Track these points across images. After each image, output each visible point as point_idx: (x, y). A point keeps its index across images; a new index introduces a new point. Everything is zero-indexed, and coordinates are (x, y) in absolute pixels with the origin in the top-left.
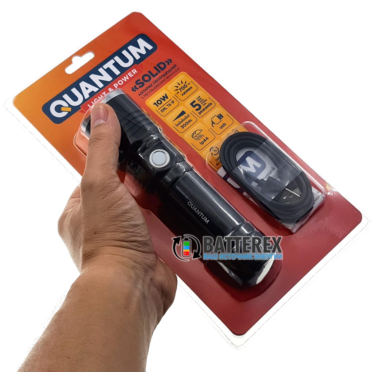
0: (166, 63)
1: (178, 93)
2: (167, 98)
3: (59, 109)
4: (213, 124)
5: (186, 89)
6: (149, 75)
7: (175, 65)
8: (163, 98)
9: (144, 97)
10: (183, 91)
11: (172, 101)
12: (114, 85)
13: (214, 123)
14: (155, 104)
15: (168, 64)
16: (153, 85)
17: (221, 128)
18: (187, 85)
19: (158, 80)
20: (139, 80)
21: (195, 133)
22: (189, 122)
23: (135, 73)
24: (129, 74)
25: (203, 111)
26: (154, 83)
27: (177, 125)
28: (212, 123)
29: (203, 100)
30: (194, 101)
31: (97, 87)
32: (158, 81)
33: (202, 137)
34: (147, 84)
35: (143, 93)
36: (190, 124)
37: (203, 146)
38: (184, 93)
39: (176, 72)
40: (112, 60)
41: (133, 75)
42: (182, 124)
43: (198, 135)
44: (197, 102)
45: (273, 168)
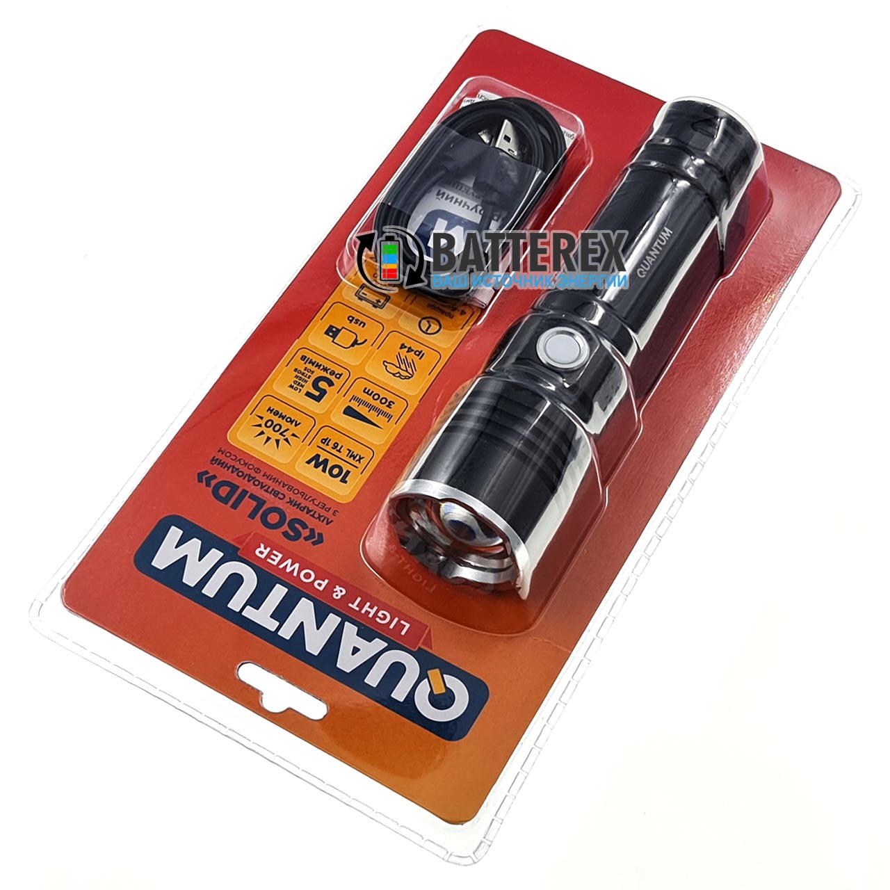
0: (213, 483)
1: (293, 435)
2: (318, 456)
3: (442, 700)
4: (358, 342)
5: (277, 420)
6: (263, 512)
7: (212, 460)
8: (322, 467)
9: (331, 512)
10: (285, 425)
11: (324, 443)
12: (321, 588)
13: (356, 340)
14: (343, 480)
15: (214, 477)
16: (290, 498)
17: (362, 324)
18: (265, 420)
19: (270, 490)
20: (285, 534)
21: (398, 375)
22: (370, 393)
23: (265, 549)
24: (275, 563)
25: (329, 372)
26: (282, 497)
27: (390, 417)
28: (356, 346)
29: (296, 377)
30: (308, 394)
31: (340, 627)
32: (273, 489)
33: (403, 357)
34: (292, 512)
35: (320, 516)
36: (376, 390)
37: (425, 350)
38: (291, 422)
39: (233, 453)
40: (244, 613)
41: (275, 552)
42: (384, 408)
43: (400, 368)
44: (309, 387)
45: (438, 194)
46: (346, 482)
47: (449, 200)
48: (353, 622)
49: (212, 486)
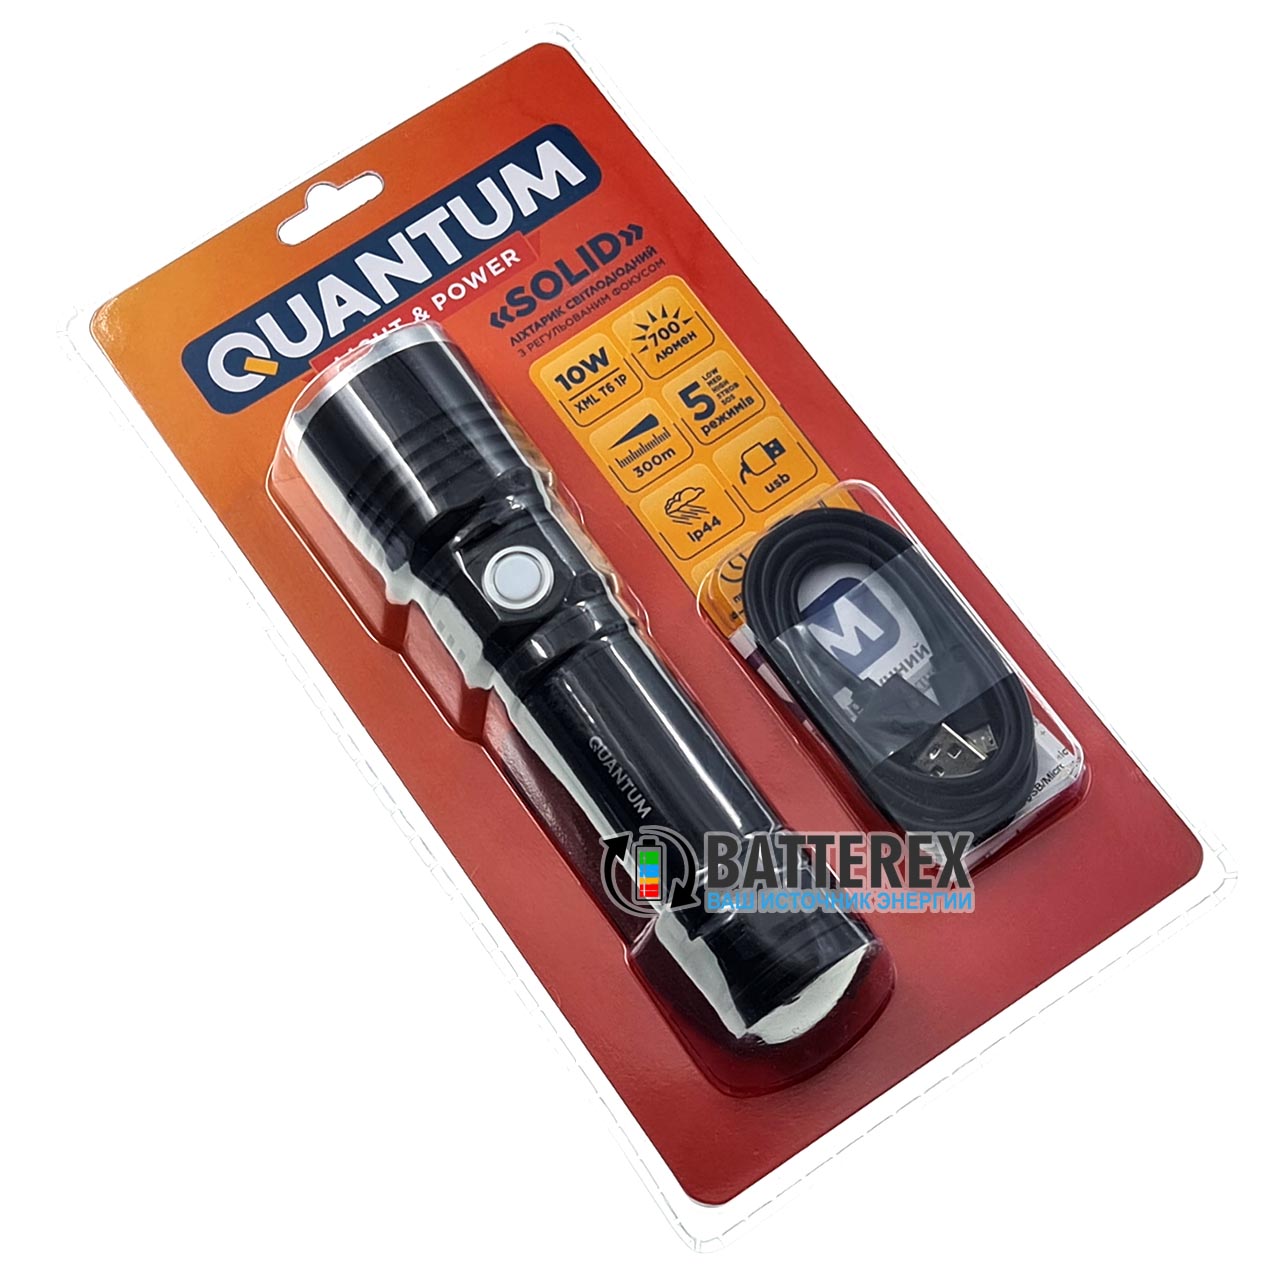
0: (623, 240)
1: (646, 348)
2: (605, 362)
3: (236, 362)
4: (745, 473)
5: (674, 338)
6: (559, 277)
7: (652, 248)
8: (589, 362)
9: (526, 349)
10: (664, 344)
11: (620, 377)
12: (434, 299)
13: (749, 471)
14: (560, 378)
15: (629, 243)
16: (564, 313)
17: (770, 488)
18: (681, 325)
19: (585, 295)
20: (521, 290)
21: (677, 497)
22: (666, 456)
23: (512, 262)
24: (489, 264)
25: (717, 421)
26: (570, 305)
27: (622, 464)
28: (741, 468)
29: (726, 382)
30: (695, 386)
31: (376, 298)
32: (584, 299)
33: (700, 514)
34: (544, 307)
35: (526, 334)
36: (666, 465)
37: (699, 545)
38: (665, 353)
39: (651, 274)
40: (442, 208)
41: (503, 269)
42: (638, 462)
43: (686, 504)
44: (704, 389)
45: (923, 648)
46: (557, 380)
47: (909, 660)
48: (375, 314)
49: (619, 237)
